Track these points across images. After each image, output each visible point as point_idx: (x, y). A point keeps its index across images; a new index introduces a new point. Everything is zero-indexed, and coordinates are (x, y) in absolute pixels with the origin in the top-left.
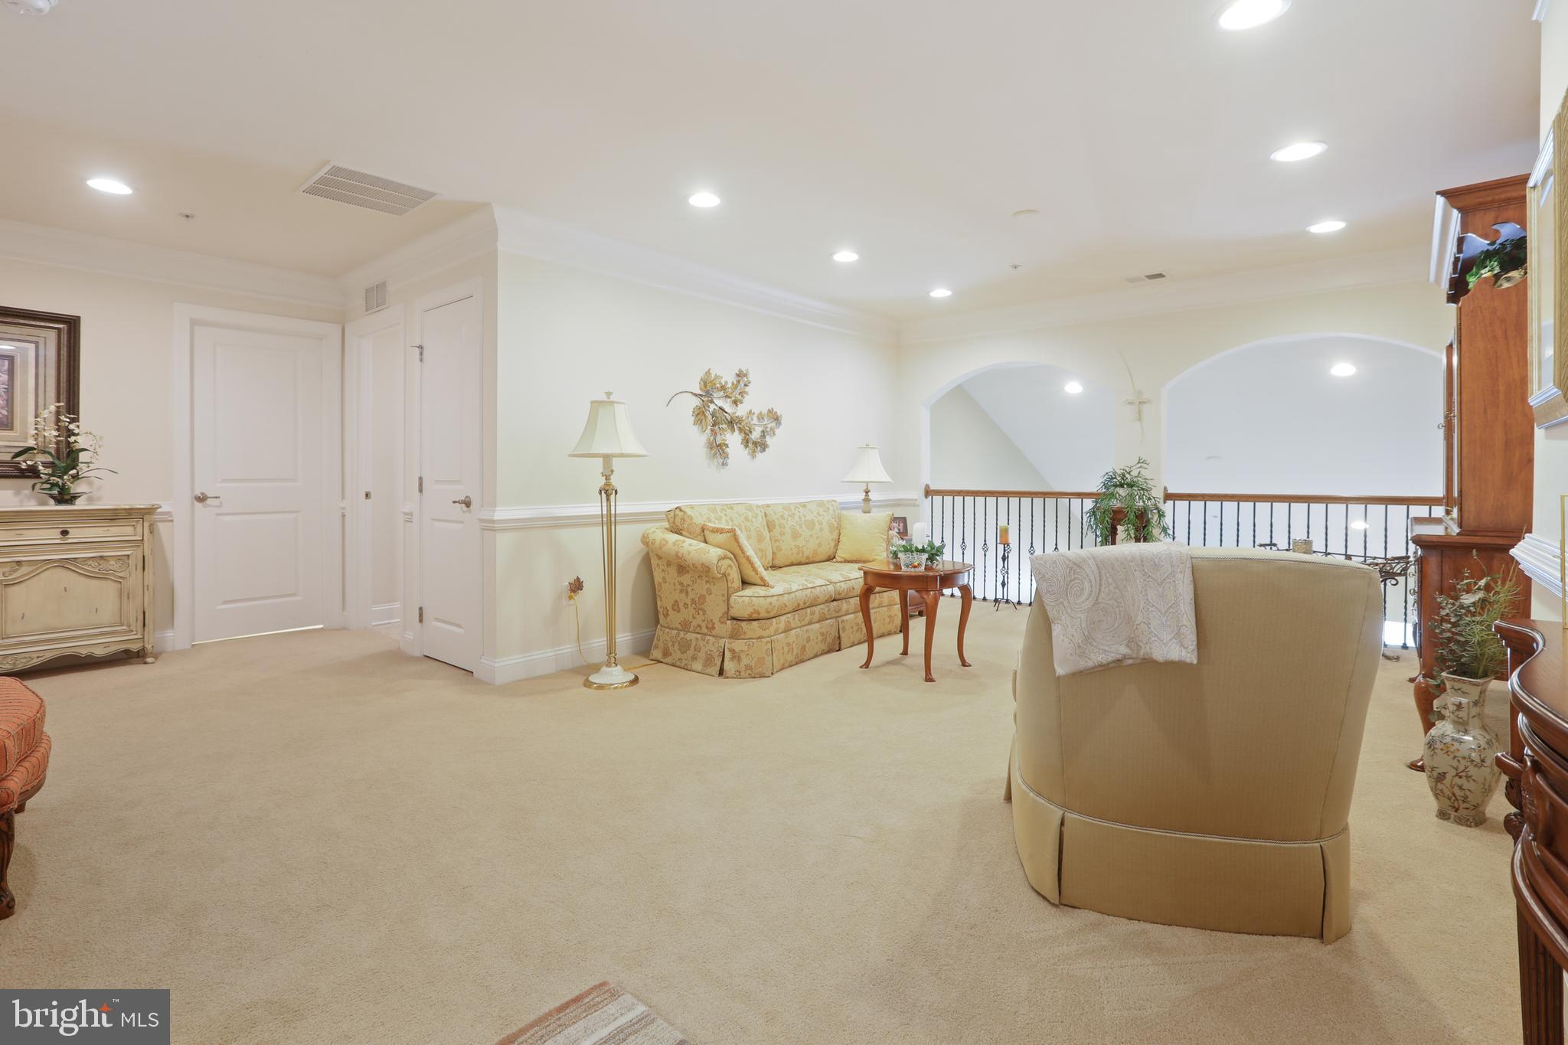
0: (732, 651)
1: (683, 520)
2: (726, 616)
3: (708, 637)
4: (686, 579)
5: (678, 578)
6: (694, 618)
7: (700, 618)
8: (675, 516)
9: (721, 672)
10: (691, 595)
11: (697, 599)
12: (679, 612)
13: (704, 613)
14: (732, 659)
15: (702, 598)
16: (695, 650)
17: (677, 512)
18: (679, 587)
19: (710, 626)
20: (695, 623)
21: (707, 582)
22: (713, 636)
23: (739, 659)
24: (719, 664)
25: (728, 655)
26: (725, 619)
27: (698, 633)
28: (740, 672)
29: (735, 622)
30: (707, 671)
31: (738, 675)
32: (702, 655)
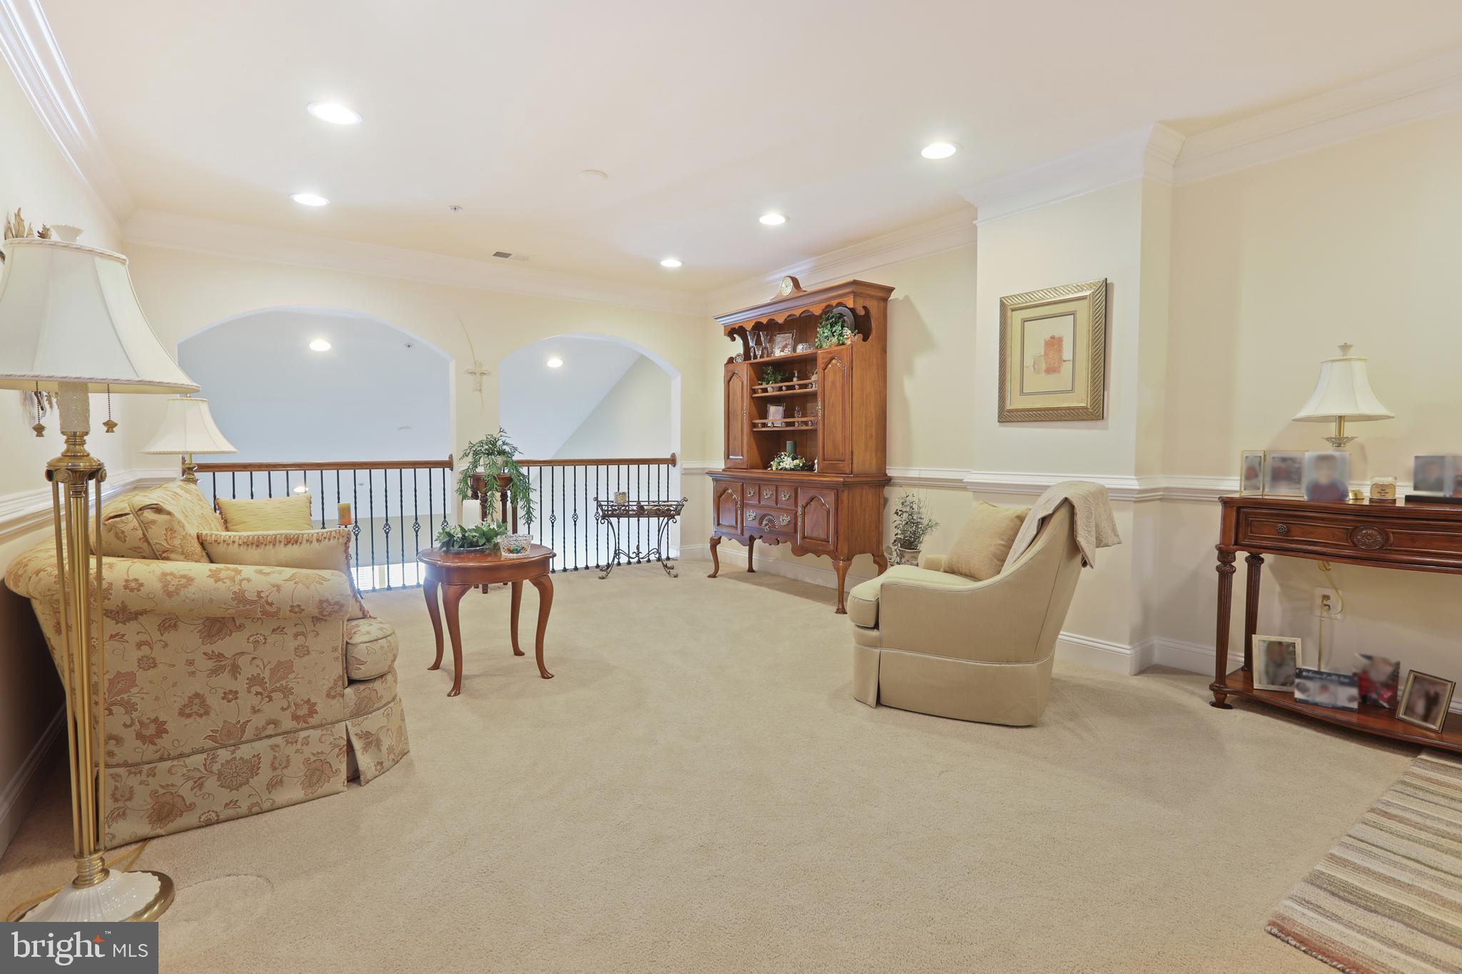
0: (366, 736)
1: (171, 530)
2: (341, 683)
3: (303, 734)
4: (228, 645)
5: (209, 648)
6: (255, 711)
7: (271, 710)
8: (145, 526)
9: (355, 777)
10: (248, 670)
11: (267, 674)
12: (207, 713)
13: (287, 692)
14: (365, 749)
15: (284, 668)
16: (274, 769)
17: (149, 515)
18: (211, 664)
19: (303, 711)
20: (258, 720)
21: (296, 636)
22: (313, 727)
23: (378, 744)
24: (343, 767)
25: (357, 745)
26: (339, 689)
27: (271, 736)
28: (381, 763)
29: (362, 687)
30: (320, 791)
31: (381, 768)
32: (297, 768)
